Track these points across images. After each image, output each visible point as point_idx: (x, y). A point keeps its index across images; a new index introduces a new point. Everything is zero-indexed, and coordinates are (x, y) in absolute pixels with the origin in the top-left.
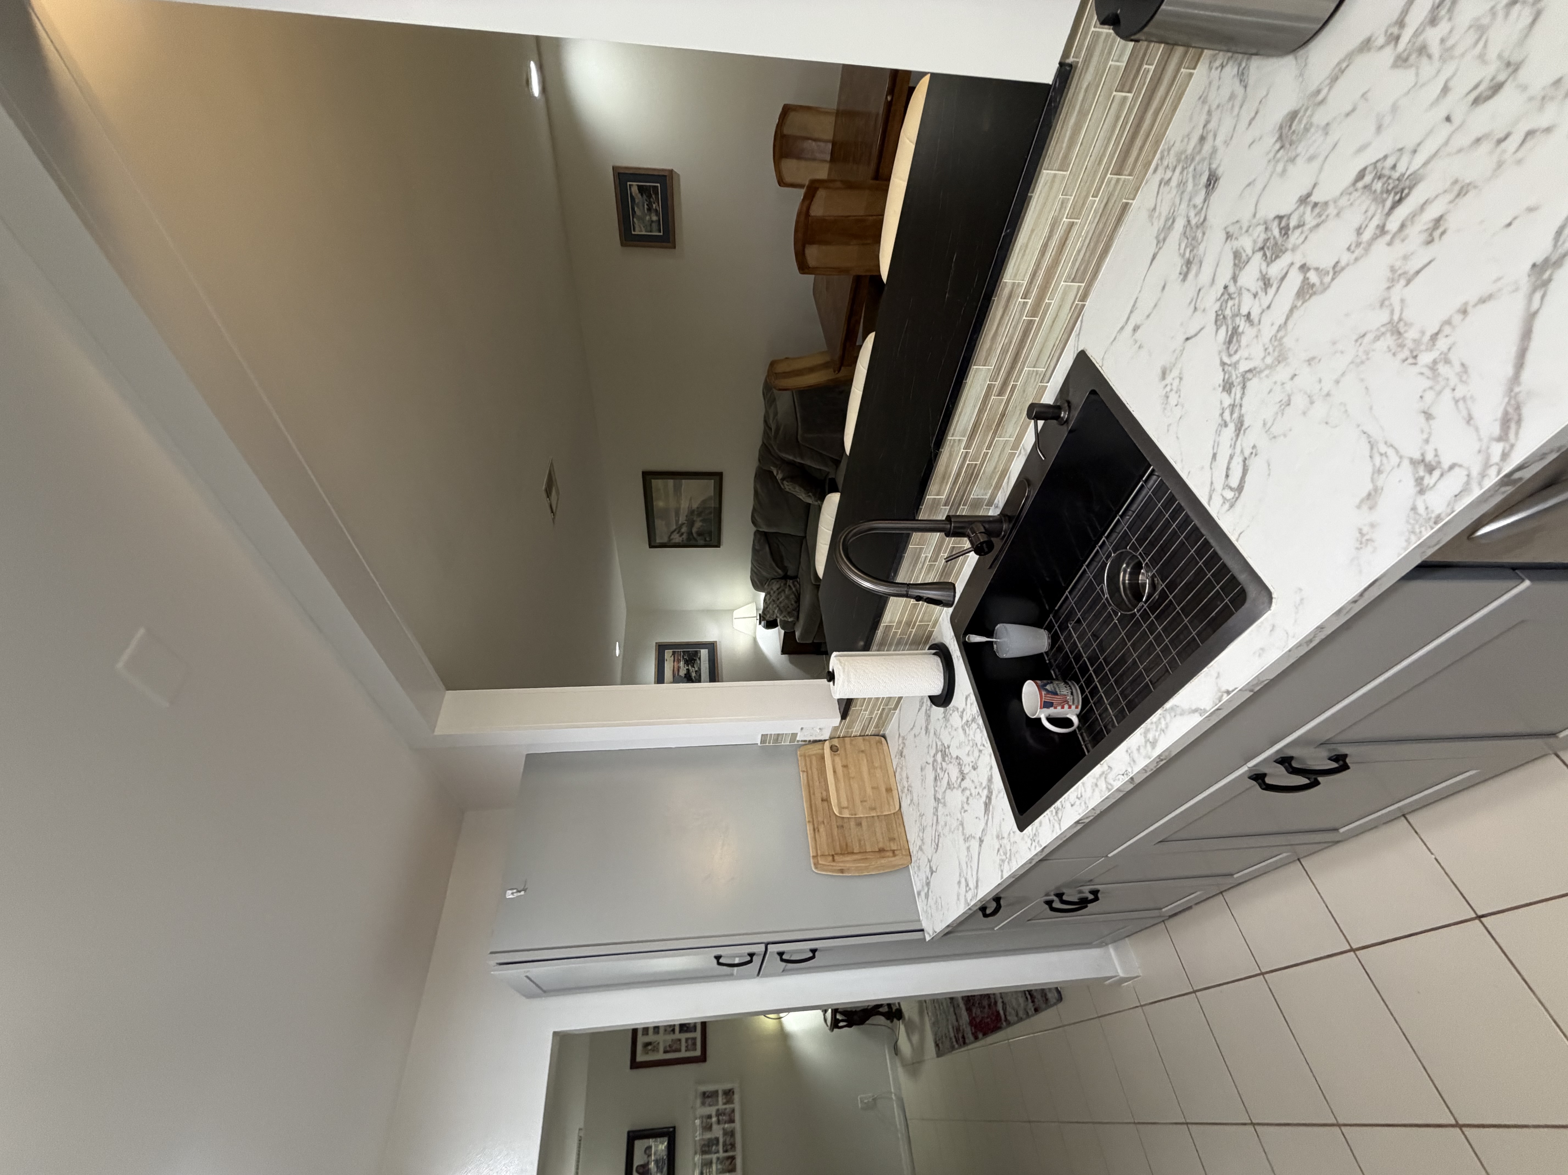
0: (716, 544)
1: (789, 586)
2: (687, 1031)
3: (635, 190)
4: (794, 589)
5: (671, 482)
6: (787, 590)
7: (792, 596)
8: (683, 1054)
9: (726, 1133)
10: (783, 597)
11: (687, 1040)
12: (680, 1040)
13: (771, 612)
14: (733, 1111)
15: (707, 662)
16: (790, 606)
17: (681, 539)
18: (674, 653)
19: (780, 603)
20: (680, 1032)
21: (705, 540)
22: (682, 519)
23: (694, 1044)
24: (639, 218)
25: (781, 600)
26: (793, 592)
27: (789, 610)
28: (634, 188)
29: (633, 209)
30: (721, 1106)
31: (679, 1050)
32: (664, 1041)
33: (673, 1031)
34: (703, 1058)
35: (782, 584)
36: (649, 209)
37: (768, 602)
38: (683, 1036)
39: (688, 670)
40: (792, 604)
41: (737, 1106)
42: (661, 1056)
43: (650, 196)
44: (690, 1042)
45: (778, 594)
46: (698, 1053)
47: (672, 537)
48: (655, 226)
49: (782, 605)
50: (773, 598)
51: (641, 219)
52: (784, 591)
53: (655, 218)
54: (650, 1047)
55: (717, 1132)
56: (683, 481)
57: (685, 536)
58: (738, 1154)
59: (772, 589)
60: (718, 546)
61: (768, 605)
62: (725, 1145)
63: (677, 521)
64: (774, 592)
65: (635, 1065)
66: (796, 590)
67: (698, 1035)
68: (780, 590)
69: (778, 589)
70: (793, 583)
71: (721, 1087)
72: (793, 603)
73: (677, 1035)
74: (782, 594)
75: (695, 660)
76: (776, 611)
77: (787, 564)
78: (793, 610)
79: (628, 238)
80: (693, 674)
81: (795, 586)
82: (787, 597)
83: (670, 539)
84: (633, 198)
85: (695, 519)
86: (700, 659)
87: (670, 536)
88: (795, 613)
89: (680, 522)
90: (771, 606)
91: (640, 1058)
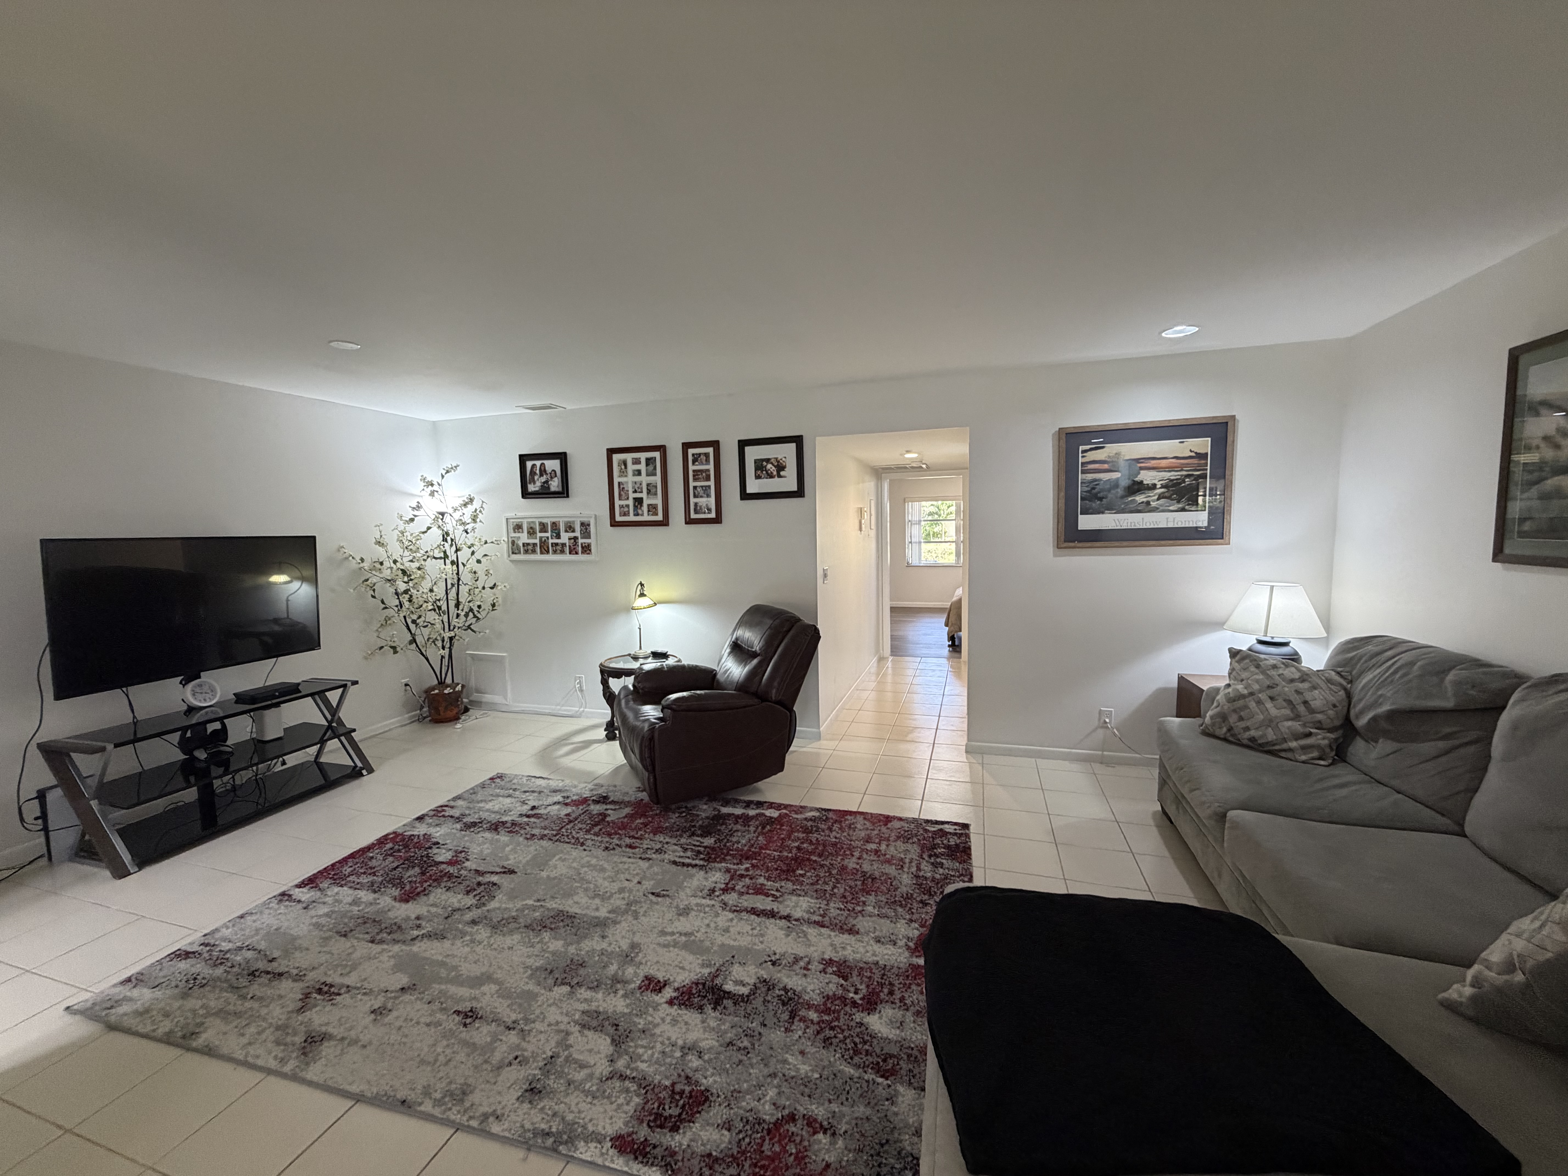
0: (1507, 551)
1: (1309, 735)
2: (635, 507)
4: (1293, 744)
6: (1296, 726)
7: (1271, 735)
8: (618, 503)
9: (564, 545)
10: (1274, 712)
11: (628, 506)
12: (628, 499)
13: (1244, 675)
14: (577, 553)
15: (1171, 525)
16: (1242, 724)
18: (1202, 456)
19: (1259, 702)
20: (635, 499)
21: (1522, 520)
23: (625, 515)
25: (1269, 705)
26: (1285, 740)
27: (1233, 719)
30: (580, 541)
31: (620, 499)
32: (627, 483)
33: (635, 492)
34: (614, 524)
35: (1320, 717)
37: (1273, 673)
38: (630, 502)
39: (1154, 487)
40: (1247, 729)
41: (581, 557)
42: (616, 480)
44: (626, 509)
45: (1289, 702)
46: (618, 518)
49: (1252, 705)
50: (1288, 689)
52: (1297, 717)
54: (623, 467)
55: (565, 538)
58: (551, 557)
59: (1314, 687)
60: (1499, 554)
61: (1263, 672)
62: (557, 544)
64: (1298, 692)
65: (611, 452)
66: (1290, 750)
67: (632, 518)
68: (1302, 709)
69: (1305, 703)
70: (1318, 747)
71: (592, 541)
72: (1253, 733)
73: (632, 496)
74: (1287, 712)
75: (1179, 502)
76: (1240, 687)
77: (1384, 746)
78: (1230, 729)
80: (1140, 498)
81: (1304, 748)
82: (1270, 722)
83: (1537, 408)
86: (1183, 510)
87: (1550, 405)
90: (1261, 677)
91: (616, 457)
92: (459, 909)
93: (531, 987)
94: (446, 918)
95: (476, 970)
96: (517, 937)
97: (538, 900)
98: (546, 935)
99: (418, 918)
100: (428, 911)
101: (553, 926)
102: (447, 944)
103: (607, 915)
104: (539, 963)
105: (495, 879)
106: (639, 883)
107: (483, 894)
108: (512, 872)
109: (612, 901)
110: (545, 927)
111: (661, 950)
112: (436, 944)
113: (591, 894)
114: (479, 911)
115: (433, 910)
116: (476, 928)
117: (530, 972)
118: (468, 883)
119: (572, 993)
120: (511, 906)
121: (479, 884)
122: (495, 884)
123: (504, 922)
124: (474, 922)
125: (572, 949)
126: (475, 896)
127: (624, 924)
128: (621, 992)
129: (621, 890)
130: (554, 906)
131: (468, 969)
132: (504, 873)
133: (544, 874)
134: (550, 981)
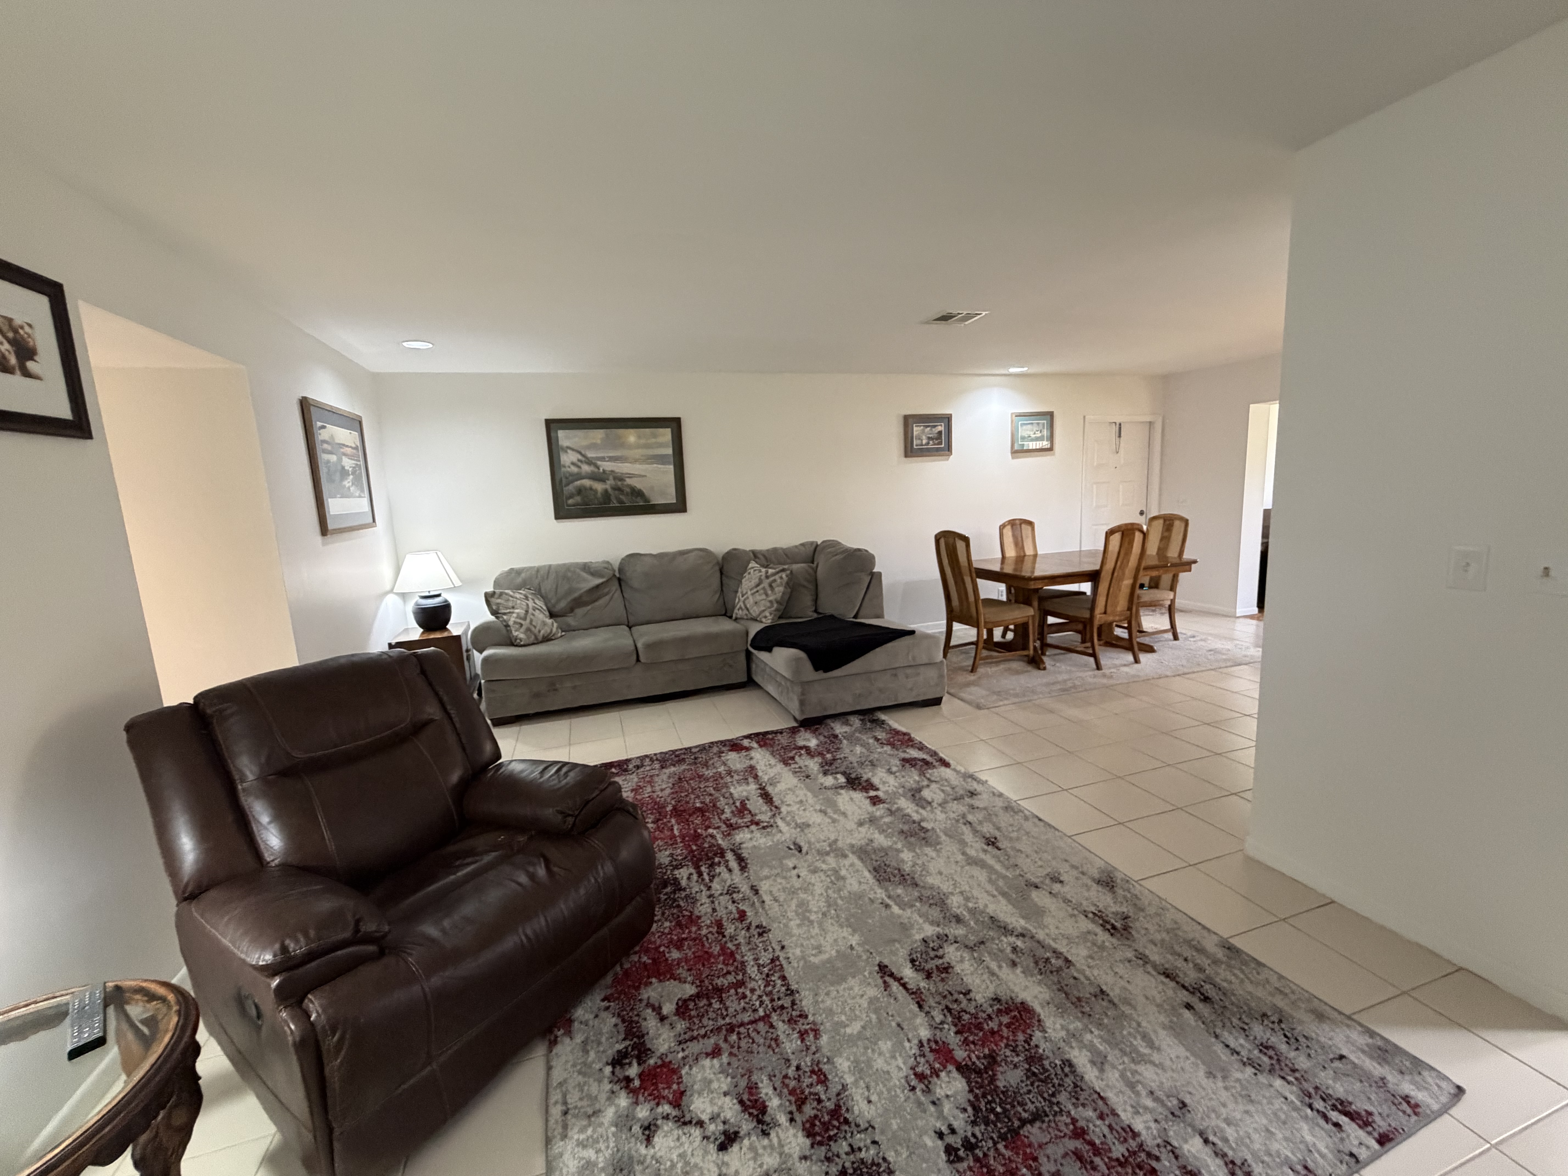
0: (562, 515)
3: (940, 428)
5: (669, 451)
17: (568, 464)
18: (358, 449)
21: (567, 498)
22: (607, 466)
24: (923, 430)
28: (941, 428)
29: (928, 426)
36: (929, 438)
39: (349, 472)
43: (937, 439)
47: (569, 451)
48: (919, 442)
51: (923, 431)
53: (924, 442)
56: (672, 467)
57: (574, 469)
60: (558, 516)
63: (603, 459)
79: (908, 421)
84: (935, 426)
85: (608, 482)
86: (360, 497)
87: (573, 450)
88: (532, 639)
89: (599, 463)
92: (966, 946)
93: (943, 838)
94: (982, 943)
95: (976, 871)
96: (930, 880)
97: (887, 906)
98: (907, 868)
99: (1014, 964)
100: (1000, 967)
101: (896, 872)
102: (991, 909)
103: (850, 855)
104: (928, 850)
105: (908, 973)
106: (794, 868)
107: (932, 954)
108: (883, 969)
109: (834, 865)
110: (903, 876)
111: (849, 813)
112: (1002, 917)
113: (841, 883)
114: (947, 931)
115: (994, 966)
116: (958, 912)
117: (938, 847)
118: (941, 987)
119: (922, 820)
120: (916, 917)
121: (929, 976)
122: (913, 961)
123: (931, 901)
124: (958, 920)
125: (899, 846)
126: (941, 957)
127: (848, 841)
128: (896, 806)
129: (814, 871)
130: (879, 891)
131: (981, 875)
132: (892, 975)
133: (854, 940)
134: (929, 834)
